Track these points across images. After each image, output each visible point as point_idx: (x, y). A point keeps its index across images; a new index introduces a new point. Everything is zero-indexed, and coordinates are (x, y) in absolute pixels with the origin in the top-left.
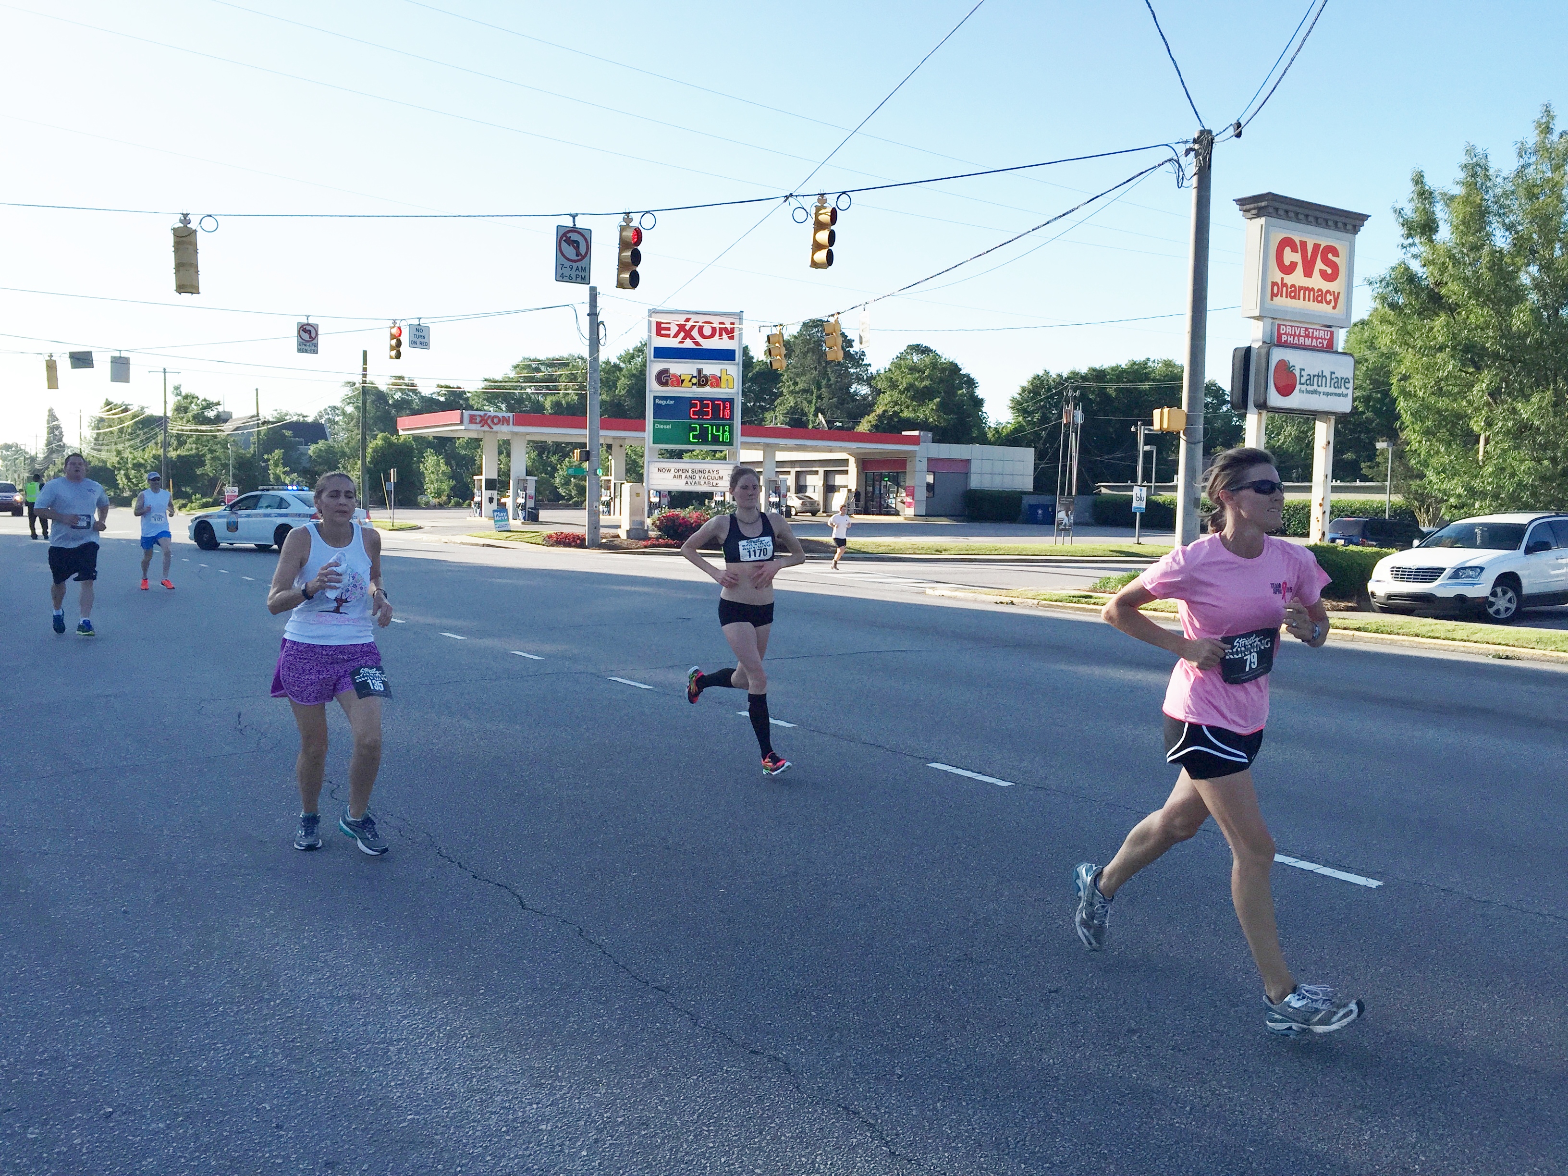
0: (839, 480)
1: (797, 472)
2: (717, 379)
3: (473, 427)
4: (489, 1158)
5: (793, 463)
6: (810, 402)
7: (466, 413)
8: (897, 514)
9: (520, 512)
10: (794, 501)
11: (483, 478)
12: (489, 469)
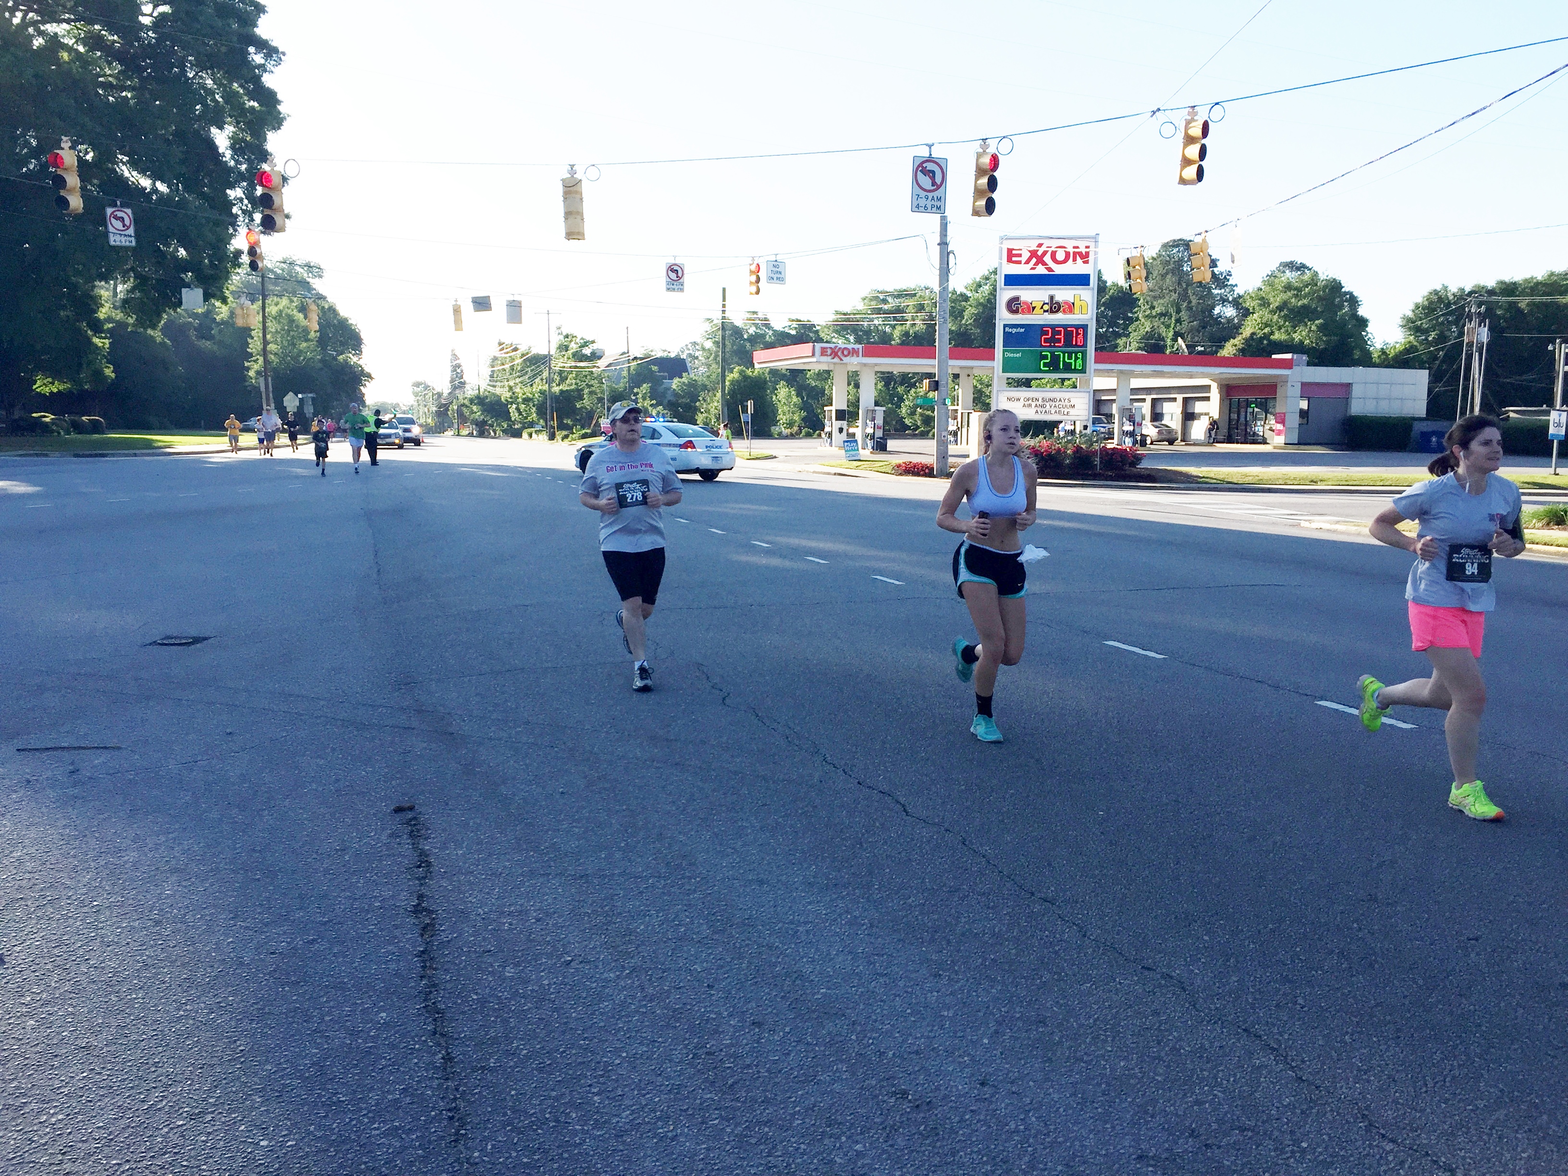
0: (1199, 407)
1: (1153, 401)
2: (1070, 307)
4: (897, 1035)
5: (1148, 391)
6: (1168, 327)
7: (818, 346)
8: (1264, 442)
9: (869, 442)
10: (1150, 430)
11: (833, 408)
12: (839, 402)
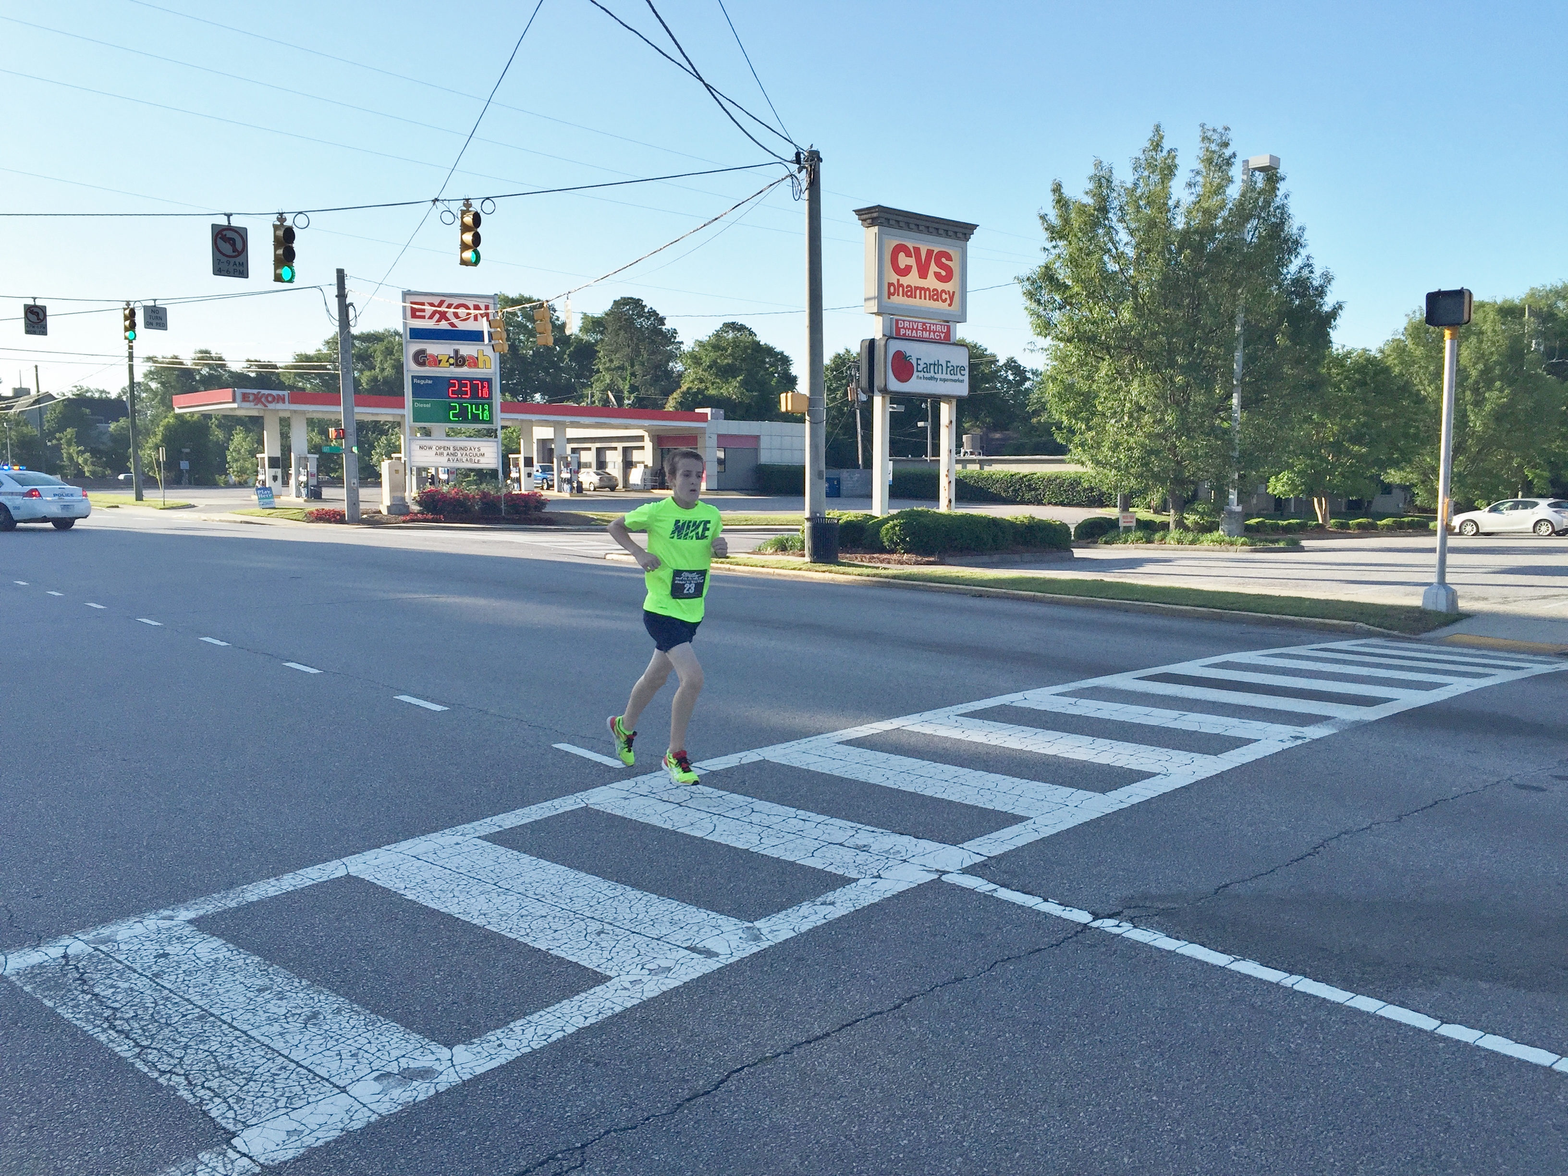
1: (598, 450)
2: (474, 361)
3: (246, 405)
5: (592, 440)
6: (624, 379)
7: (240, 392)
9: (302, 490)
11: (265, 456)
12: (271, 448)
